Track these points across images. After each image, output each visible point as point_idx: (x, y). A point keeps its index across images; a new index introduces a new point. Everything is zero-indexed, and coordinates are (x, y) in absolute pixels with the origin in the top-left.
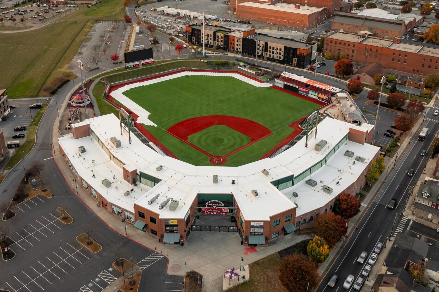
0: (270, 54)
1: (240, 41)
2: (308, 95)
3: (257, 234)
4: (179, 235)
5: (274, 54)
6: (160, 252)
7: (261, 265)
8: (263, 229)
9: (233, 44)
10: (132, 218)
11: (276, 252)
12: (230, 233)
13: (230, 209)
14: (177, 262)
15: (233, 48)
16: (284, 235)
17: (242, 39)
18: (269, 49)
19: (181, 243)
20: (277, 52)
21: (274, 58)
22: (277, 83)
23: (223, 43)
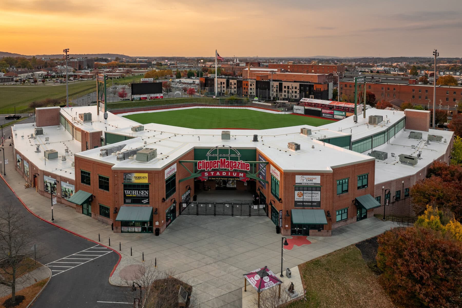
0: (285, 94)
1: (253, 85)
2: (333, 117)
3: (308, 206)
4: (151, 208)
5: (289, 89)
6: (107, 244)
7: (327, 267)
8: (319, 192)
9: (246, 89)
10: (72, 191)
11: (352, 245)
12: (252, 217)
13: (251, 165)
14: (138, 261)
15: (247, 92)
16: (357, 220)
17: (255, 83)
18: (284, 89)
19: (154, 228)
20: (293, 91)
21: (290, 98)
22: (297, 109)
23: (236, 90)
